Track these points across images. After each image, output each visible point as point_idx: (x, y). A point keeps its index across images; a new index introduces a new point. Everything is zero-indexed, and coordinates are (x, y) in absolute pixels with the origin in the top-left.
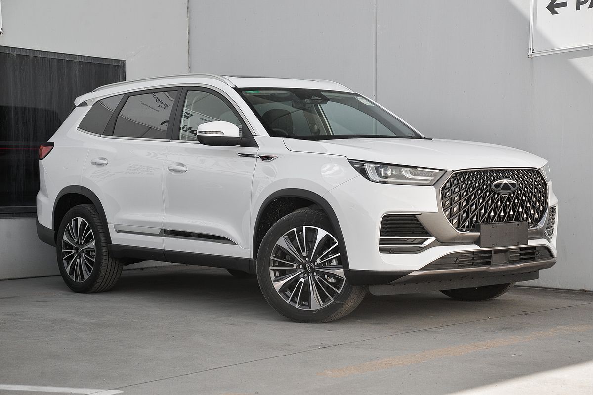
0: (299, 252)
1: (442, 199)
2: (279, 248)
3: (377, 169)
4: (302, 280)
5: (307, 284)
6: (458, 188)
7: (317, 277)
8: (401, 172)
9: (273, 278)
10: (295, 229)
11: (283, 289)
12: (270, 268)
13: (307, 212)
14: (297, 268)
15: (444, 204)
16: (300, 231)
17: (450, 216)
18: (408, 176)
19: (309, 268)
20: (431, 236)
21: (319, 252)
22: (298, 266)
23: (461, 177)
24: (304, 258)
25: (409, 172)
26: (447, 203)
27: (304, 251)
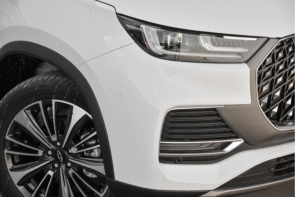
0: (47, 134)
1: (259, 83)
2: (17, 126)
3: (160, 35)
4: (51, 173)
5: (56, 178)
6: (283, 65)
7: (71, 171)
8: (198, 41)
9: (9, 165)
10: (40, 102)
11: (24, 182)
12: (6, 151)
13: (58, 81)
14: (43, 155)
15: (260, 90)
16: (47, 105)
17: (267, 107)
18: (208, 48)
19: (60, 156)
20: (237, 137)
21: (75, 138)
22: (45, 153)
23: (289, 46)
24: (54, 143)
25: (209, 41)
26: (265, 89)
27: (53, 133)
